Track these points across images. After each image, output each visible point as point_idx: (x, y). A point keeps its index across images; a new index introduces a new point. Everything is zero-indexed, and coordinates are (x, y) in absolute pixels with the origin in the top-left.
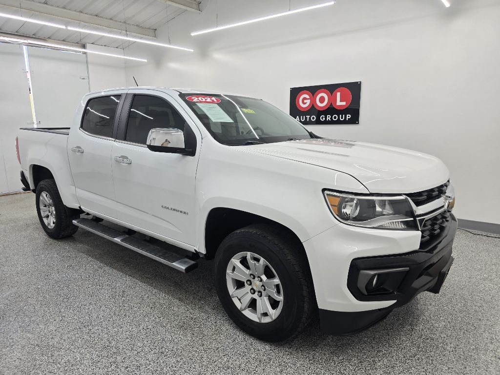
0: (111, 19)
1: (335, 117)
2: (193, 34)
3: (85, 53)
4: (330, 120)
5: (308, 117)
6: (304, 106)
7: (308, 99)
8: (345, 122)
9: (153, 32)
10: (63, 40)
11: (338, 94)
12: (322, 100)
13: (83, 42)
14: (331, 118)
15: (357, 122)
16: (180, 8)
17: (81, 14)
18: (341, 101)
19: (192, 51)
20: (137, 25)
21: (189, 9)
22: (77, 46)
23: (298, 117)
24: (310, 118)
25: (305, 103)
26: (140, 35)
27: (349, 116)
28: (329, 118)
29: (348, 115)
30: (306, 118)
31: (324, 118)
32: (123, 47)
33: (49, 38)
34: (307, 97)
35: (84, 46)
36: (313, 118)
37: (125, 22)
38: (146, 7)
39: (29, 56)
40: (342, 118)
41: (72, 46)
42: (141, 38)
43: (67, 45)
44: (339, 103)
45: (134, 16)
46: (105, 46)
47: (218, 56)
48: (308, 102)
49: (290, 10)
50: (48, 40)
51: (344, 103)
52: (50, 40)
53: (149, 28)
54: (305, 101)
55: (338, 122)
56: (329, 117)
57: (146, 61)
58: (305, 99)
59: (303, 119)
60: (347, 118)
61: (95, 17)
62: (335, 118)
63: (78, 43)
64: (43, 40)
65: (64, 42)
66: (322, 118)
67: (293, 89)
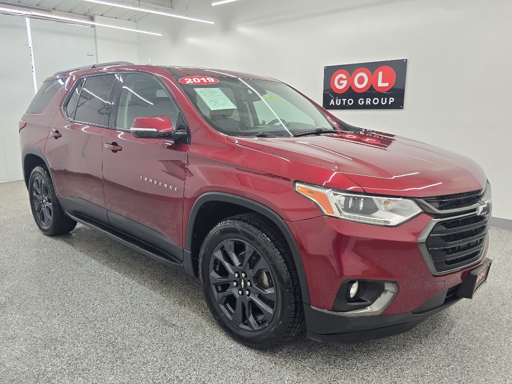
2: (214, 4)
3: (93, 26)
4: (370, 104)
5: (344, 100)
6: (340, 87)
7: (344, 79)
8: (387, 107)
10: (70, 12)
11: (380, 74)
12: (361, 80)
13: (91, 13)
14: (371, 102)
15: (401, 107)
18: (383, 82)
19: (213, 23)
22: (84, 19)
23: (332, 100)
24: (346, 101)
25: (342, 84)
26: (156, 6)
27: (392, 100)
28: (369, 102)
29: (390, 99)
30: (342, 102)
31: (363, 102)
32: (135, 19)
33: (54, 9)
34: (344, 77)
35: (92, 19)
36: (350, 102)
39: (32, 29)
40: (384, 102)
41: (79, 18)
42: (156, 9)
43: (74, 17)
44: (380, 84)
46: (115, 18)
48: (345, 83)
50: (53, 11)
51: (387, 84)
52: (54, 11)
54: (341, 82)
55: (379, 107)
56: (368, 100)
57: (161, 35)
58: (341, 79)
59: (338, 103)
60: (390, 102)
62: (376, 101)
63: (85, 15)
64: (48, 11)
65: (69, 14)
66: (361, 102)
67: (327, 67)
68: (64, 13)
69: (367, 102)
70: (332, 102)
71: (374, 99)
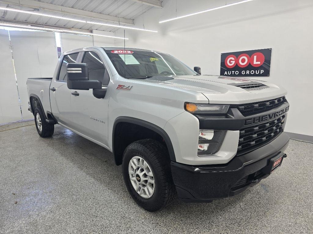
0: (108, 15)
1: (252, 72)
2: (160, 22)
3: (92, 36)
5: (233, 72)
6: (231, 65)
7: (233, 60)
8: (259, 75)
9: (132, 21)
11: (255, 57)
12: (243, 61)
13: (90, 29)
14: (250, 73)
15: (268, 75)
16: (149, 6)
17: (92, 13)
18: (257, 61)
19: (157, 32)
20: (123, 18)
21: (155, 6)
22: (87, 32)
23: (226, 72)
24: (234, 73)
25: (232, 63)
26: (125, 24)
28: (248, 73)
29: (261, 71)
30: (232, 73)
31: (244, 73)
32: (114, 31)
33: (72, 27)
34: (233, 59)
35: (91, 32)
36: (237, 73)
37: (116, 16)
38: (129, 6)
40: (257, 73)
41: (85, 32)
43: (82, 31)
44: (255, 62)
45: (122, 12)
46: (103, 31)
47: (172, 34)
48: (233, 62)
49: (226, 5)
51: (259, 63)
52: (73, 29)
53: (130, 19)
54: (231, 62)
55: (254, 75)
56: (248, 72)
58: (231, 60)
59: (229, 73)
60: (261, 72)
61: (100, 14)
63: (88, 30)
64: (69, 29)
65: (80, 29)
66: (243, 72)
67: (223, 54)
68: (77, 29)
69: (247, 72)
70: (226, 73)
71: (251, 71)
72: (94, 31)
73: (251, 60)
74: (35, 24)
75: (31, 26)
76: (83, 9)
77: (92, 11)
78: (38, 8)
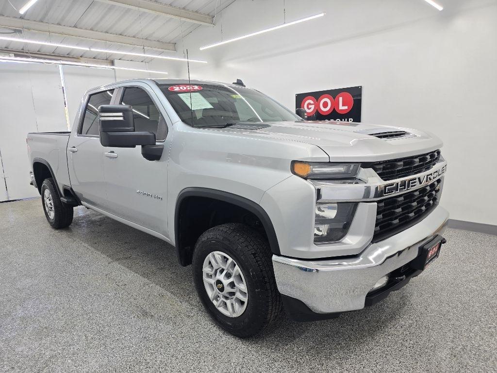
0: (134, 37)
2: (201, 49)
3: (113, 70)
6: (309, 111)
7: (312, 104)
9: (172, 46)
10: (94, 58)
11: (341, 99)
12: (325, 105)
13: (111, 58)
16: (195, 24)
17: (107, 34)
18: (343, 105)
19: (206, 62)
20: (158, 41)
21: (203, 23)
22: (106, 63)
25: (311, 108)
26: (160, 50)
29: (350, 119)
32: (147, 61)
33: (81, 57)
34: (312, 102)
35: (112, 63)
37: (146, 39)
38: (164, 24)
39: (64, 73)
41: (102, 63)
42: (161, 53)
43: (97, 63)
44: (341, 107)
45: (154, 33)
46: (131, 61)
47: (231, 65)
48: (312, 107)
49: (285, 23)
51: (346, 108)
53: (169, 43)
54: (310, 106)
57: (167, 73)
58: (309, 104)
60: (350, 121)
61: (120, 36)
63: (107, 59)
65: (95, 60)
67: (298, 95)
68: (89, 59)
72: (116, 62)
73: (335, 104)
74: (21, 53)
75: (16, 55)
76: (92, 29)
77: (107, 32)
78: (21, 29)
